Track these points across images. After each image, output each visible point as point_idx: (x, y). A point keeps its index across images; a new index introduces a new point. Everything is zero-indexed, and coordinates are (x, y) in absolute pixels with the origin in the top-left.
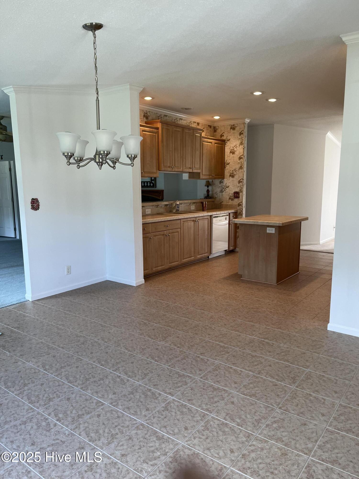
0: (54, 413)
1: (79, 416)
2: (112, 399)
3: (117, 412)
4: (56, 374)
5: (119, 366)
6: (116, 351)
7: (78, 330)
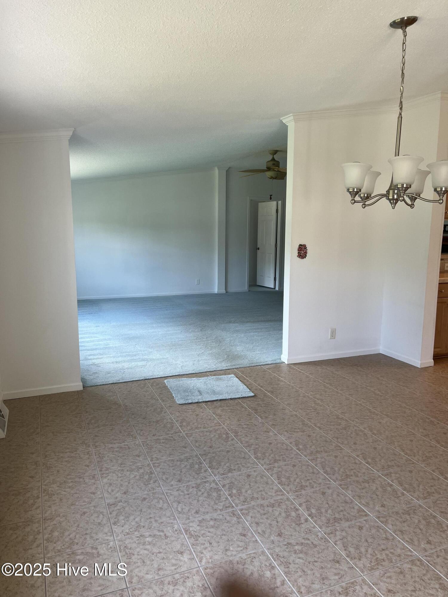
0: (306, 505)
1: (336, 520)
2: (379, 511)
3: (386, 532)
4: (311, 458)
5: (391, 470)
6: (387, 449)
7: (339, 411)
